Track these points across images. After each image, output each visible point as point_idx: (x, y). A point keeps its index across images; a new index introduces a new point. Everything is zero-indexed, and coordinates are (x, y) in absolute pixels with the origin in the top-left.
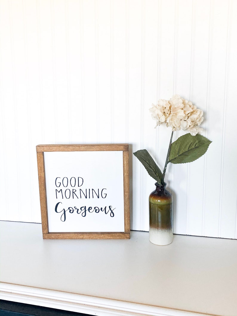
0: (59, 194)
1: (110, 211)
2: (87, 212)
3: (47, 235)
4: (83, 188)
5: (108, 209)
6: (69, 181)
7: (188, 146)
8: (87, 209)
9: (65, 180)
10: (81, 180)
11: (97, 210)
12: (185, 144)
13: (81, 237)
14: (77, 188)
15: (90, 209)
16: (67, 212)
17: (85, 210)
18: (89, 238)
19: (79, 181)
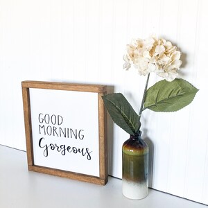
0: (42, 130)
1: (87, 154)
2: (66, 150)
3: (32, 167)
4: (63, 127)
5: (85, 151)
6: (50, 118)
7: (169, 93)
8: (66, 148)
9: (47, 117)
10: (60, 119)
11: (75, 151)
12: (165, 91)
13: (60, 174)
14: (56, 126)
15: (68, 148)
16: (49, 148)
17: (65, 149)
18: (67, 177)
19: (59, 119)
